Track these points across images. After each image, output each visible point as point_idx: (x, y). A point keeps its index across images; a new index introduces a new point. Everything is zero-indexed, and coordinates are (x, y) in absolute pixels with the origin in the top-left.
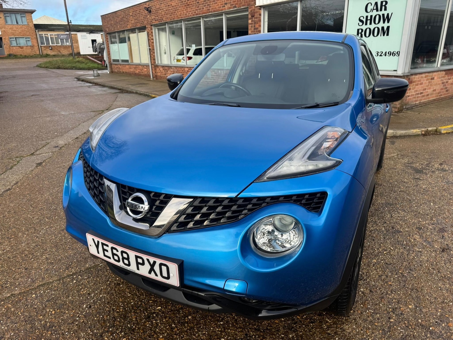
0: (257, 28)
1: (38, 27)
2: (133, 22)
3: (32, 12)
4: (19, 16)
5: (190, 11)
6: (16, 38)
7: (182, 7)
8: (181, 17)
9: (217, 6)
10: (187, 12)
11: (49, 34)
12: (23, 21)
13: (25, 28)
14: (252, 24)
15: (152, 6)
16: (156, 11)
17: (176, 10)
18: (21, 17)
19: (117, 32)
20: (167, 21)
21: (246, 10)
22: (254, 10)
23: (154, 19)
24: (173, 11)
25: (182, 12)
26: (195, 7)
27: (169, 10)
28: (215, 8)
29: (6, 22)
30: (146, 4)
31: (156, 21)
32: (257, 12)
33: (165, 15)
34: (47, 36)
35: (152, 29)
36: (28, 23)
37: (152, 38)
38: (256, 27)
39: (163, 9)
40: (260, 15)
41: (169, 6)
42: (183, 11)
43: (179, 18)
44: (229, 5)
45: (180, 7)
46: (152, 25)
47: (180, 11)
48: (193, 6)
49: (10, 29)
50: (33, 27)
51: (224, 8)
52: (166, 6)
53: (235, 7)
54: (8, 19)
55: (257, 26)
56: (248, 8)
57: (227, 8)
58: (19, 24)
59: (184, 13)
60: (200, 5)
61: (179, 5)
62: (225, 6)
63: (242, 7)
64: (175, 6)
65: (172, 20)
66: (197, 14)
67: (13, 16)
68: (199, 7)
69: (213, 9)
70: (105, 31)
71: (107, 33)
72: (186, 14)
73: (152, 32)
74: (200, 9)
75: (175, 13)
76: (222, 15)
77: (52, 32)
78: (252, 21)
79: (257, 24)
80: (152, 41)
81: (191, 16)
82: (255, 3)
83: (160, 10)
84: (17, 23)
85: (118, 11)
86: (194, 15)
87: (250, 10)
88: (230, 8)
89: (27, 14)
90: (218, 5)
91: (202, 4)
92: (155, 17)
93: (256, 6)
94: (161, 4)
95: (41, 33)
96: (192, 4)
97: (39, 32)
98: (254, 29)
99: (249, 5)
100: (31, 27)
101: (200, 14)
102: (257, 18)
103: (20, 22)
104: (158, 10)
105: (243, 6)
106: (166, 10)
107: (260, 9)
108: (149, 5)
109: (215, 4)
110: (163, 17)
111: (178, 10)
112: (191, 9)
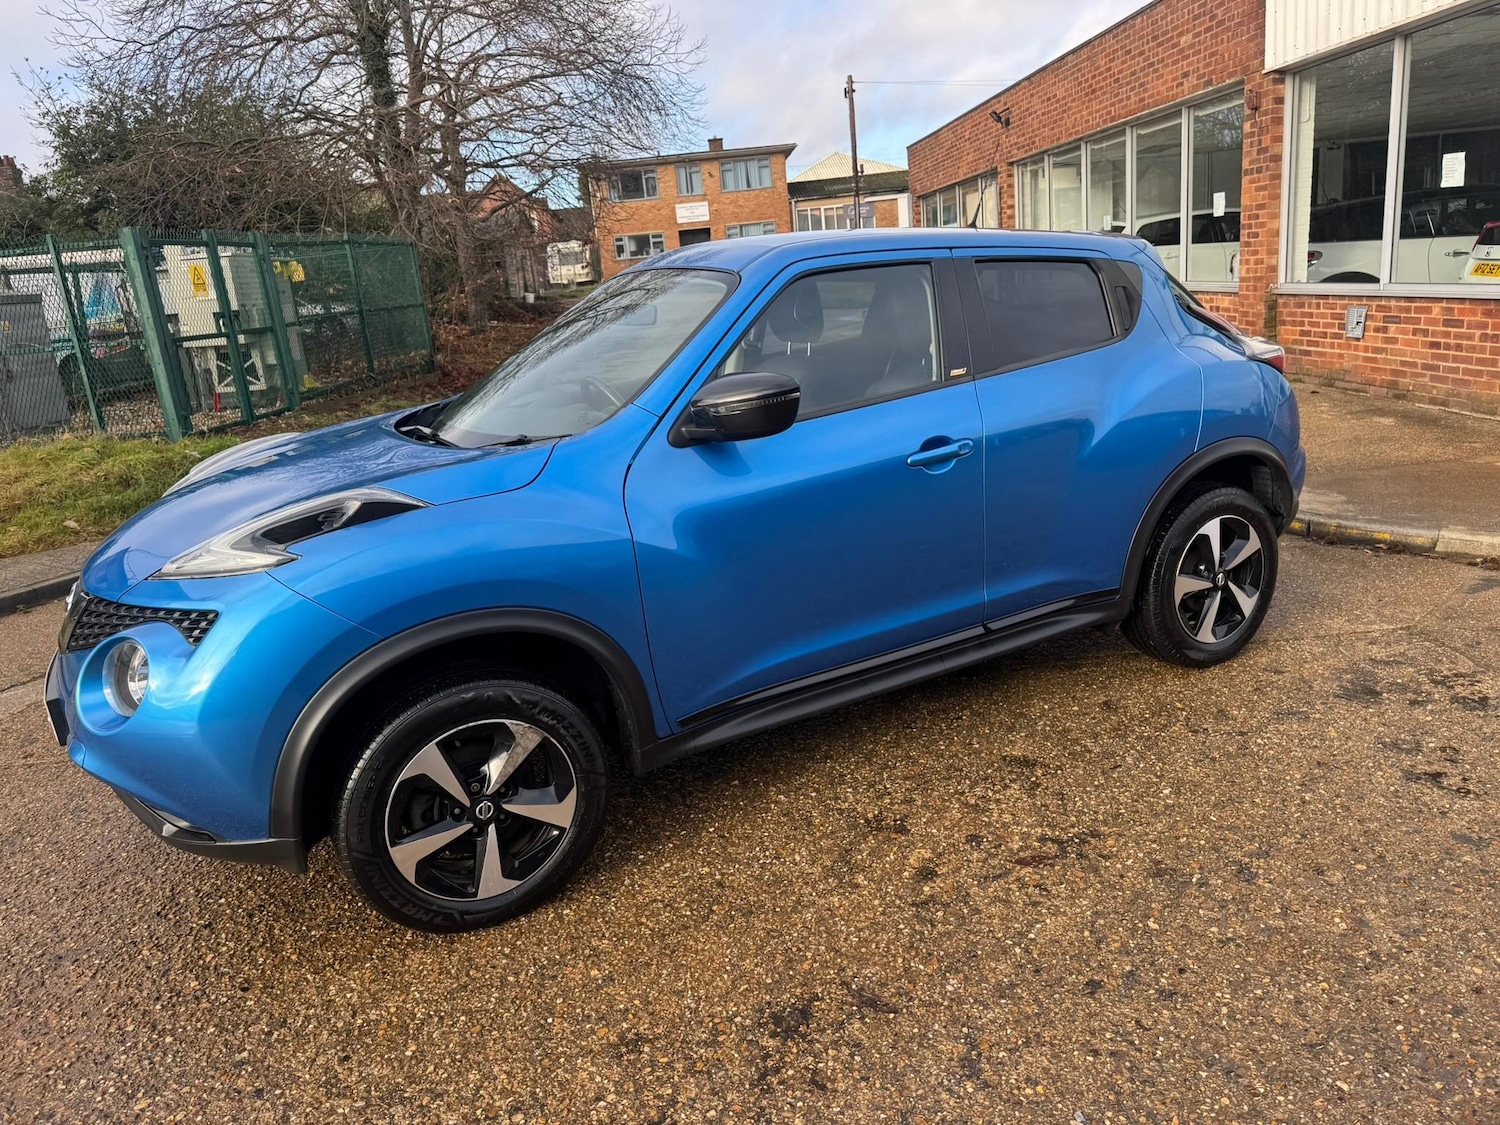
0: (1266, 150)
1: (799, 190)
2: (970, 158)
3: (787, 151)
4: (753, 166)
5: (1097, 112)
6: (741, 226)
7: (1080, 98)
8: (1077, 132)
9: (1164, 84)
10: (1090, 114)
11: (822, 208)
12: (762, 177)
13: (765, 198)
14: (1252, 134)
15: (1012, 106)
16: (1020, 119)
17: (1064, 112)
18: (760, 167)
19: (941, 191)
20: (1042, 149)
21: (1236, 90)
22: (1261, 85)
23: (1016, 144)
24: (1058, 114)
25: (1078, 115)
26: (1108, 95)
27: (1049, 112)
28: (1158, 93)
29: (724, 185)
30: (999, 102)
31: (1018, 149)
32: (1266, 94)
33: (1039, 129)
34: (817, 213)
35: (1011, 176)
36: (773, 181)
37: (1010, 203)
38: (1263, 146)
39: (1036, 112)
40: (1280, 101)
41: (1049, 99)
42: (1080, 111)
43: (1070, 135)
44: (1193, 80)
45: (1073, 100)
46: (1012, 164)
47: (1074, 114)
48: (1105, 93)
49: (730, 203)
50: (785, 194)
51: (1180, 88)
52: (1043, 102)
53: (1209, 83)
54: (729, 176)
55: (1266, 141)
56: (1242, 82)
57: (1189, 90)
58: (753, 186)
59: (1082, 117)
60: (1121, 87)
61: (1071, 95)
62: (1182, 84)
63: (1228, 82)
64: (1064, 98)
65: (1055, 144)
66: (1113, 119)
67: (741, 167)
68: (1117, 95)
69: (1151, 96)
70: (914, 192)
71: (919, 197)
72: (1087, 121)
73: (1011, 186)
74: (1121, 101)
75: (1061, 119)
76: (1178, 114)
77: (832, 201)
78: (1252, 126)
79: (1267, 133)
80: (1009, 212)
81: (1098, 125)
82: (1262, 63)
83: (1030, 115)
84: (749, 185)
85: (941, 129)
86: (1105, 121)
87: (1247, 87)
88: (1196, 88)
89: (774, 159)
90: (1166, 82)
91: (1128, 83)
92: (1018, 137)
93: (1264, 72)
94: (1032, 95)
95: (802, 206)
96: (1101, 88)
97: (799, 204)
98: (1259, 153)
99: (1245, 70)
100: (780, 194)
101: (1120, 117)
102: (1266, 113)
103: (755, 184)
104: (1025, 117)
105: (1230, 75)
106: (1043, 114)
107: (1282, 81)
108: (1005, 104)
109: (1158, 78)
110: (1036, 136)
111: (1069, 109)
112: (1100, 103)
